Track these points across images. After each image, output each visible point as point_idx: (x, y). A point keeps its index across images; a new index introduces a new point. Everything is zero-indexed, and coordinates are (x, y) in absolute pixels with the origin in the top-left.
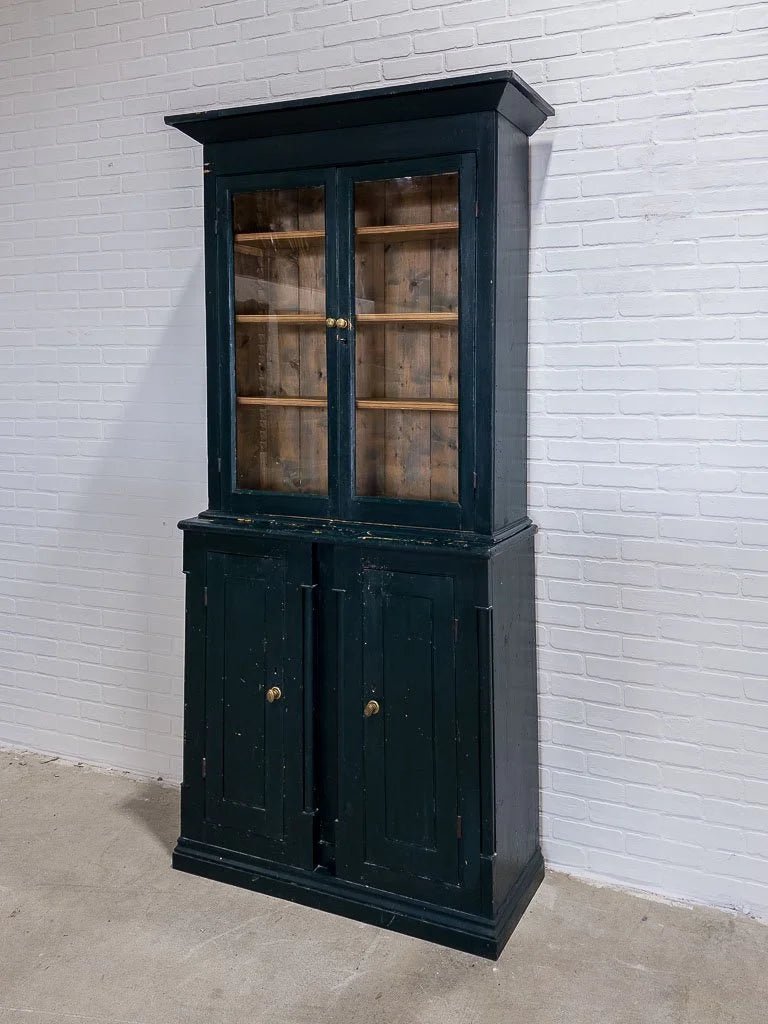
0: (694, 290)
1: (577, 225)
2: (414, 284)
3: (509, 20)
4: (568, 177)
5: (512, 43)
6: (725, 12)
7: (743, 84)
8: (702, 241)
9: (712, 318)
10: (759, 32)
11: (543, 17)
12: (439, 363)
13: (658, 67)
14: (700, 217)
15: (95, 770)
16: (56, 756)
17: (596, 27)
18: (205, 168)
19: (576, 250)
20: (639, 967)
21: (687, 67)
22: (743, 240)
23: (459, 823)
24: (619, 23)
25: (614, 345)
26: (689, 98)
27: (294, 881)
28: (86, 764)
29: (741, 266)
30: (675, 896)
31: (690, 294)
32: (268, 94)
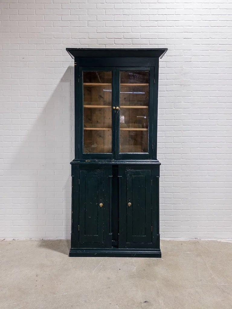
0: (191, 103)
1: (165, 86)
2: (125, 98)
3: (149, 33)
4: (163, 74)
5: (150, 39)
6: (199, 39)
7: (203, 56)
8: (193, 91)
9: (195, 109)
12: (132, 119)
13: (184, 50)
14: (193, 86)
15: (20, 240)
16: (4, 239)
17: (170, 38)
18: (75, 64)
19: (165, 92)
21: (191, 51)
22: (201, 91)
23: (152, 228)
24: (176, 38)
25: (173, 115)
26: (191, 58)
27: (107, 252)
28: (16, 239)
31: (190, 103)
32: (79, 43)
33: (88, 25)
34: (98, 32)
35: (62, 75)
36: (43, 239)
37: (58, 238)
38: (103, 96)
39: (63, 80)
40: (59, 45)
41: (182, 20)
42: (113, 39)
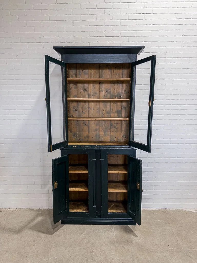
1: (142, 80)
2: (107, 92)
3: (128, 31)
4: (140, 69)
5: (129, 37)
6: (173, 37)
8: (166, 85)
9: (168, 100)
10: (179, 42)
11: (136, 32)
12: (112, 109)
13: (160, 47)
14: (166, 80)
15: (21, 209)
16: (9, 208)
17: (147, 36)
19: (141, 85)
20: (159, 221)
21: (165, 47)
22: (174, 85)
24: (152, 36)
26: (166, 54)
27: (92, 221)
28: (18, 208)
29: (173, 90)
30: (155, 208)
31: (164, 95)
32: (66, 41)
34: (82, 30)
36: (40, 208)
37: (52, 208)
38: (87, 89)
40: (48, 43)
41: (159, 19)
42: (96, 37)
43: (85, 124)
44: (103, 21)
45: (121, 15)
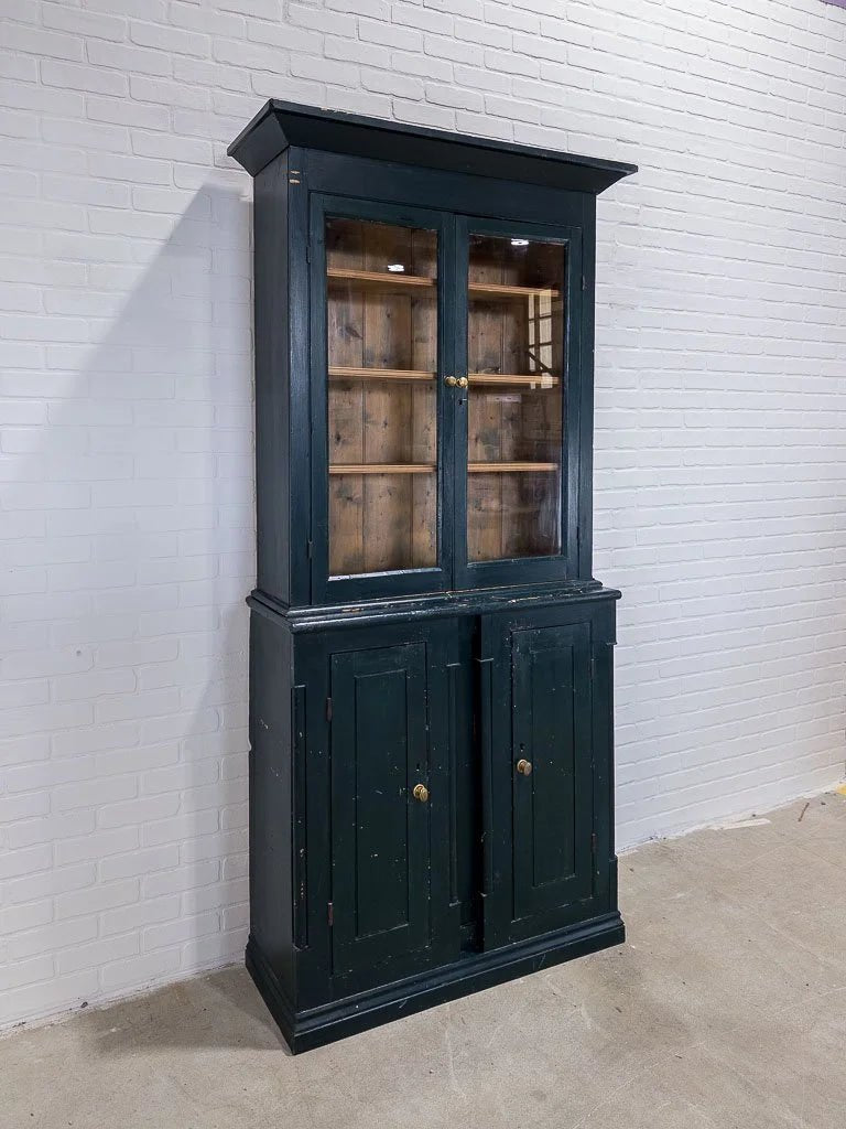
23: (593, 841)
32: (250, 90)
33: (287, 16)
34: (327, 54)
35: (172, 221)
36: (85, 1004)
37: (158, 981)
38: (358, 328)
39: (177, 244)
40: (156, 79)
41: (613, 74)
42: (388, 97)
43: (350, 499)
44: (417, 31)
45: (485, 25)
